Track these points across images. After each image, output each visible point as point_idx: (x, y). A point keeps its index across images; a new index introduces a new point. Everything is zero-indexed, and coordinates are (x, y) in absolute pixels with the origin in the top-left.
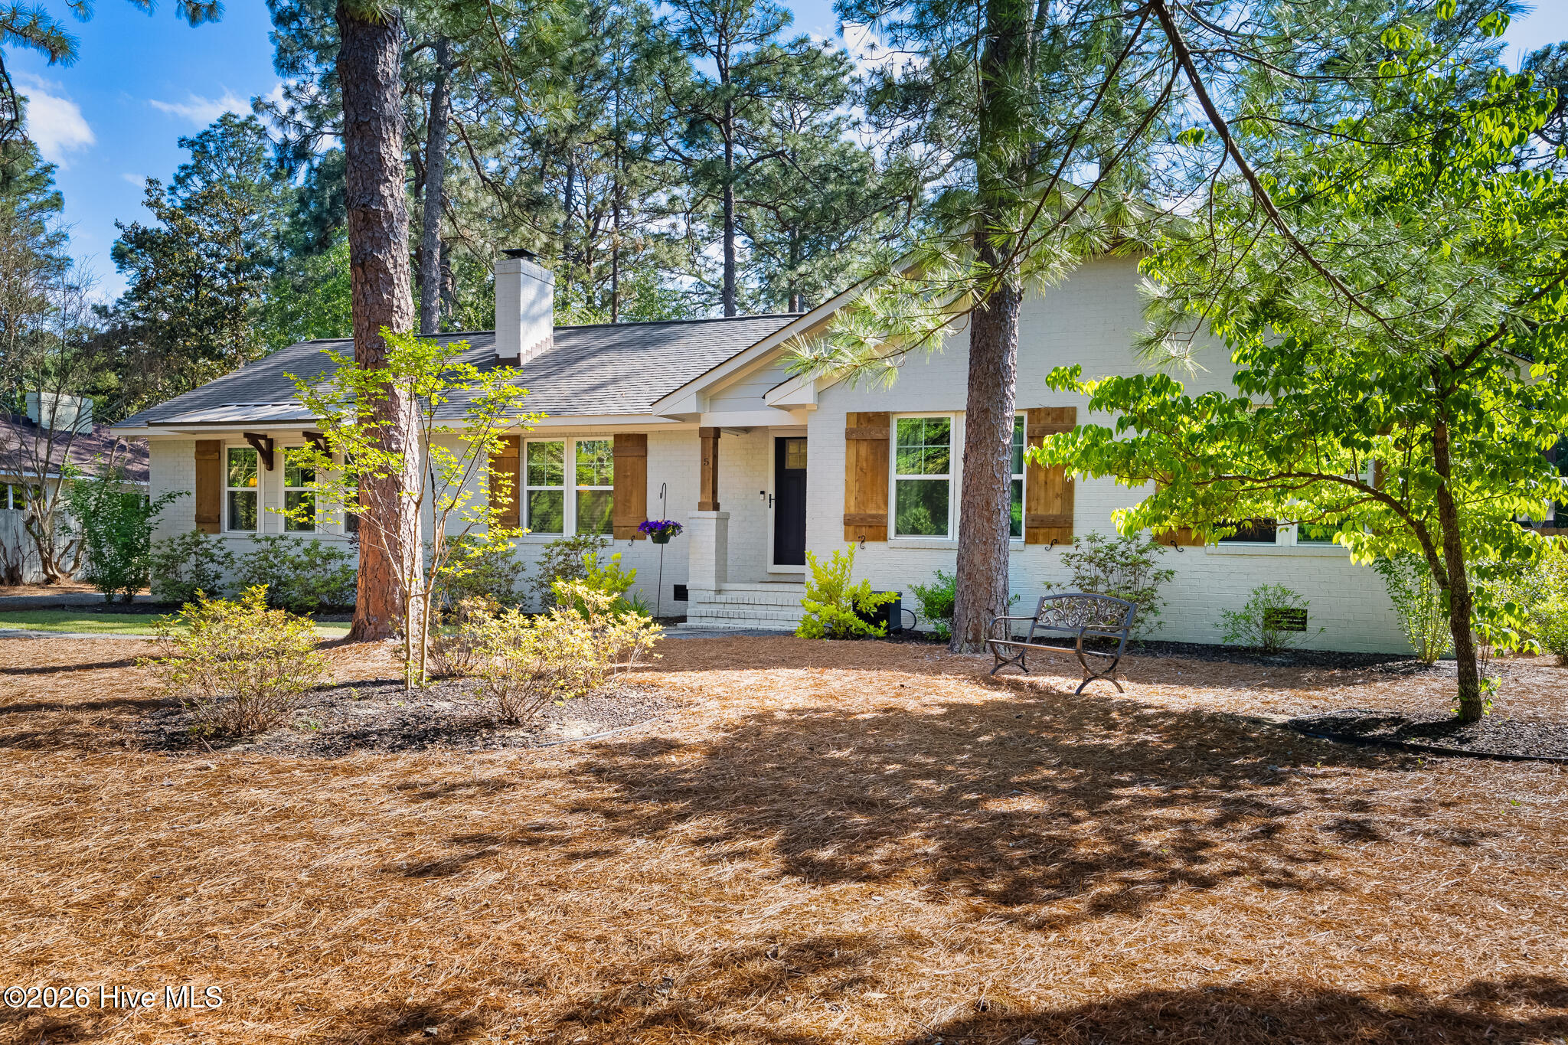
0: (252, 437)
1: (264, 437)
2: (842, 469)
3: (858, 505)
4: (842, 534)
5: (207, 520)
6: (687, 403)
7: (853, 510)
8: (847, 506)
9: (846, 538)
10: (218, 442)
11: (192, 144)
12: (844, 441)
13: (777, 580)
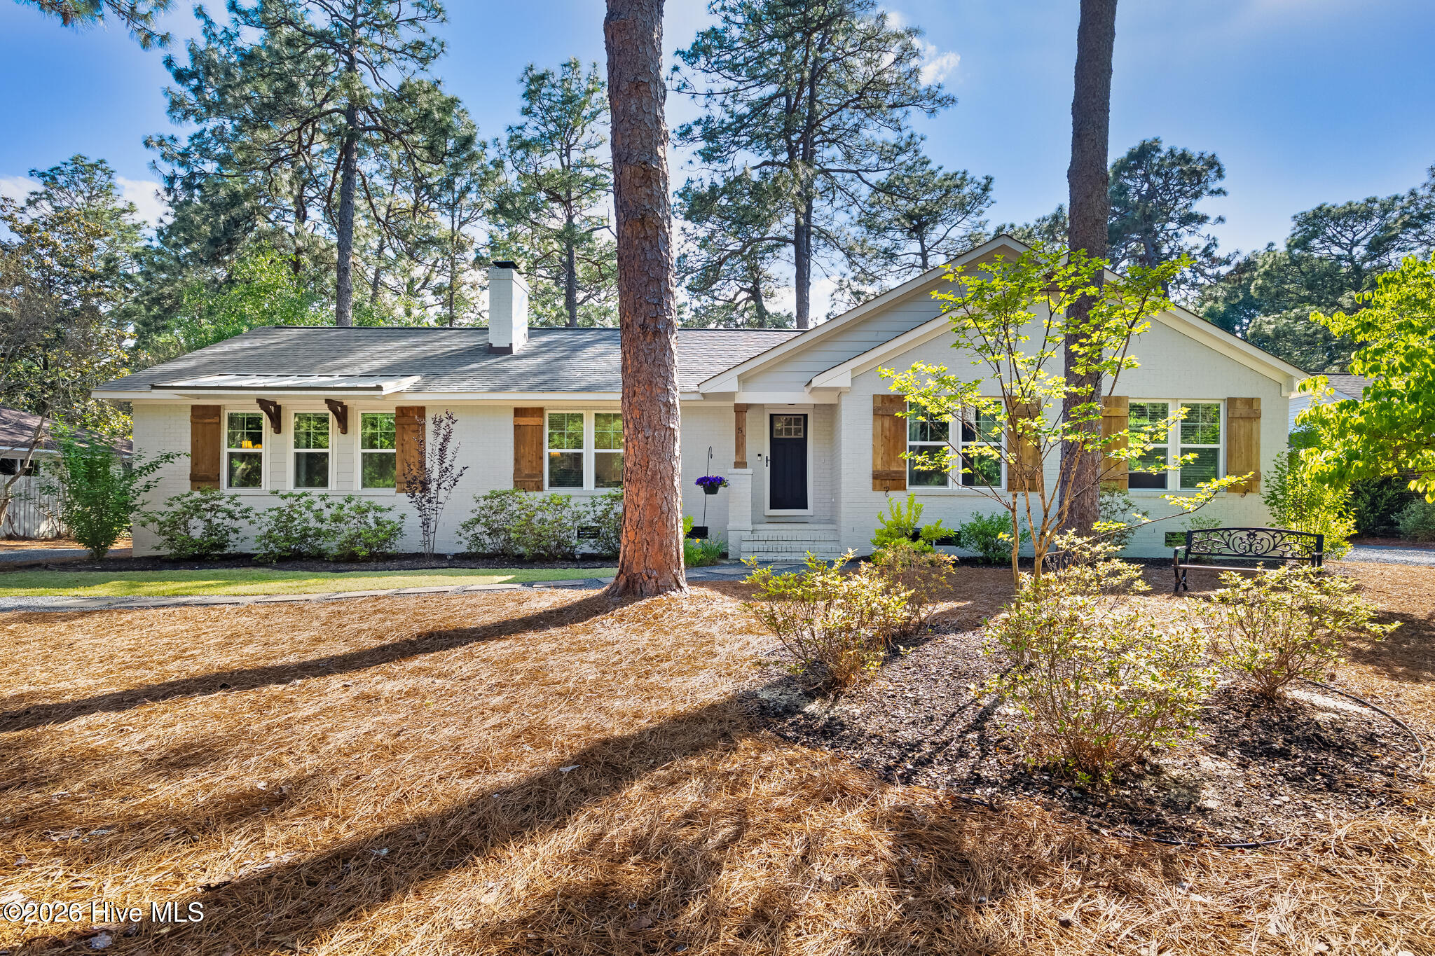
0: (263, 403)
1: (274, 403)
2: (870, 436)
3: (883, 464)
4: (870, 486)
5: (204, 476)
6: (729, 384)
7: (879, 467)
8: (874, 464)
9: (874, 489)
10: (219, 407)
11: (43, 175)
12: (870, 416)
13: (772, 520)
